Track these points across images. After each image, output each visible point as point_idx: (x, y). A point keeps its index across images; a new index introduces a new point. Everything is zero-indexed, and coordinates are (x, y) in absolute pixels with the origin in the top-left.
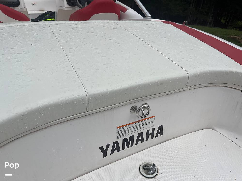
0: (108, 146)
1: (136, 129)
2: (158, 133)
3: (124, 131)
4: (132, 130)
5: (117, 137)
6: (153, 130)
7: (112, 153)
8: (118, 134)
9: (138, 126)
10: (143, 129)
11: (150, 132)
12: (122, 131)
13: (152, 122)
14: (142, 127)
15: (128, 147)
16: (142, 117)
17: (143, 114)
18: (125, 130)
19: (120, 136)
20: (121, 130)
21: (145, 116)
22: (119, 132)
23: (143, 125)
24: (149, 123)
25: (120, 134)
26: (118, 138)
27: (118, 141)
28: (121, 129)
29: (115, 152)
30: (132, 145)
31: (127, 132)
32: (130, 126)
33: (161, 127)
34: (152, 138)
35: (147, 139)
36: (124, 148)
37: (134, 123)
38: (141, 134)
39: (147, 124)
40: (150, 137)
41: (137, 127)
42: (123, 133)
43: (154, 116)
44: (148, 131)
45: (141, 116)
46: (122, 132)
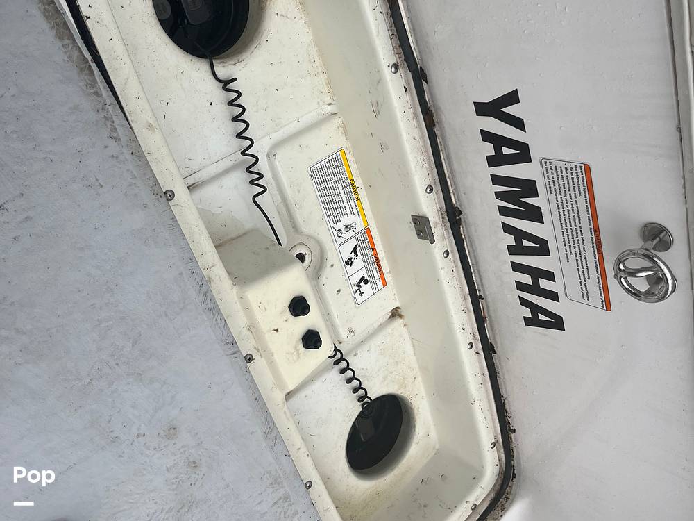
0: (518, 123)
1: (565, 235)
2: (535, 309)
3: (567, 189)
4: (568, 219)
5: (548, 161)
6: (553, 296)
7: (487, 136)
8: (562, 165)
9: (581, 242)
10: (564, 259)
11: (544, 284)
12: (571, 183)
13: (586, 296)
14: (572, 258)
15: (499, 195)
16: (622, 267)
17: (633, 273)
18: (572, 192)
19: (549, 171)
20: (575, 177)
21: (623, 280)
22: (569, 171)
23: (582, 262)
24: (584, 286)
25: (559, 173)
26: (546, 164)
27: (531, 161)
28: (580, 180)
29: (489, 149)
30: (503, 211)
31: (564, 199)
32: (585, 215)
33: (557, 323)
34: (521, 286)
35: (517, 267)
36: (496, 180)
37: (595, 231)
38: (542, 248)
39: (583, 276)
40: (527, 279)
41: (575, 239)
42: (561, 183)
43: (609, 308)
44: (550, 276)
45: (624, 265)
46: (566, 183)
